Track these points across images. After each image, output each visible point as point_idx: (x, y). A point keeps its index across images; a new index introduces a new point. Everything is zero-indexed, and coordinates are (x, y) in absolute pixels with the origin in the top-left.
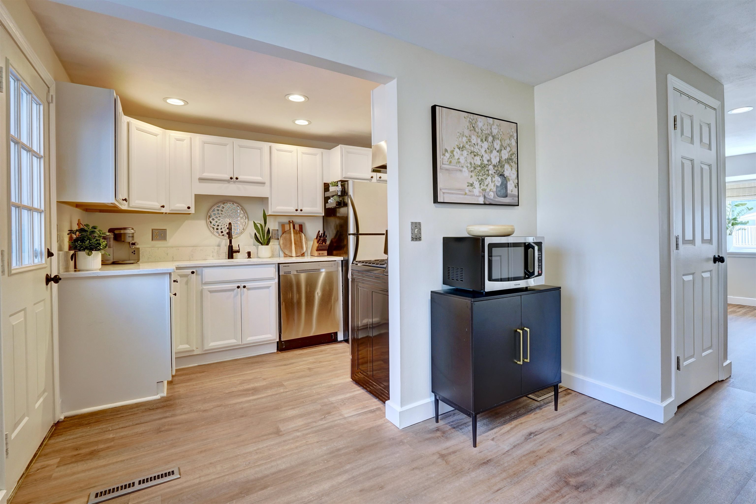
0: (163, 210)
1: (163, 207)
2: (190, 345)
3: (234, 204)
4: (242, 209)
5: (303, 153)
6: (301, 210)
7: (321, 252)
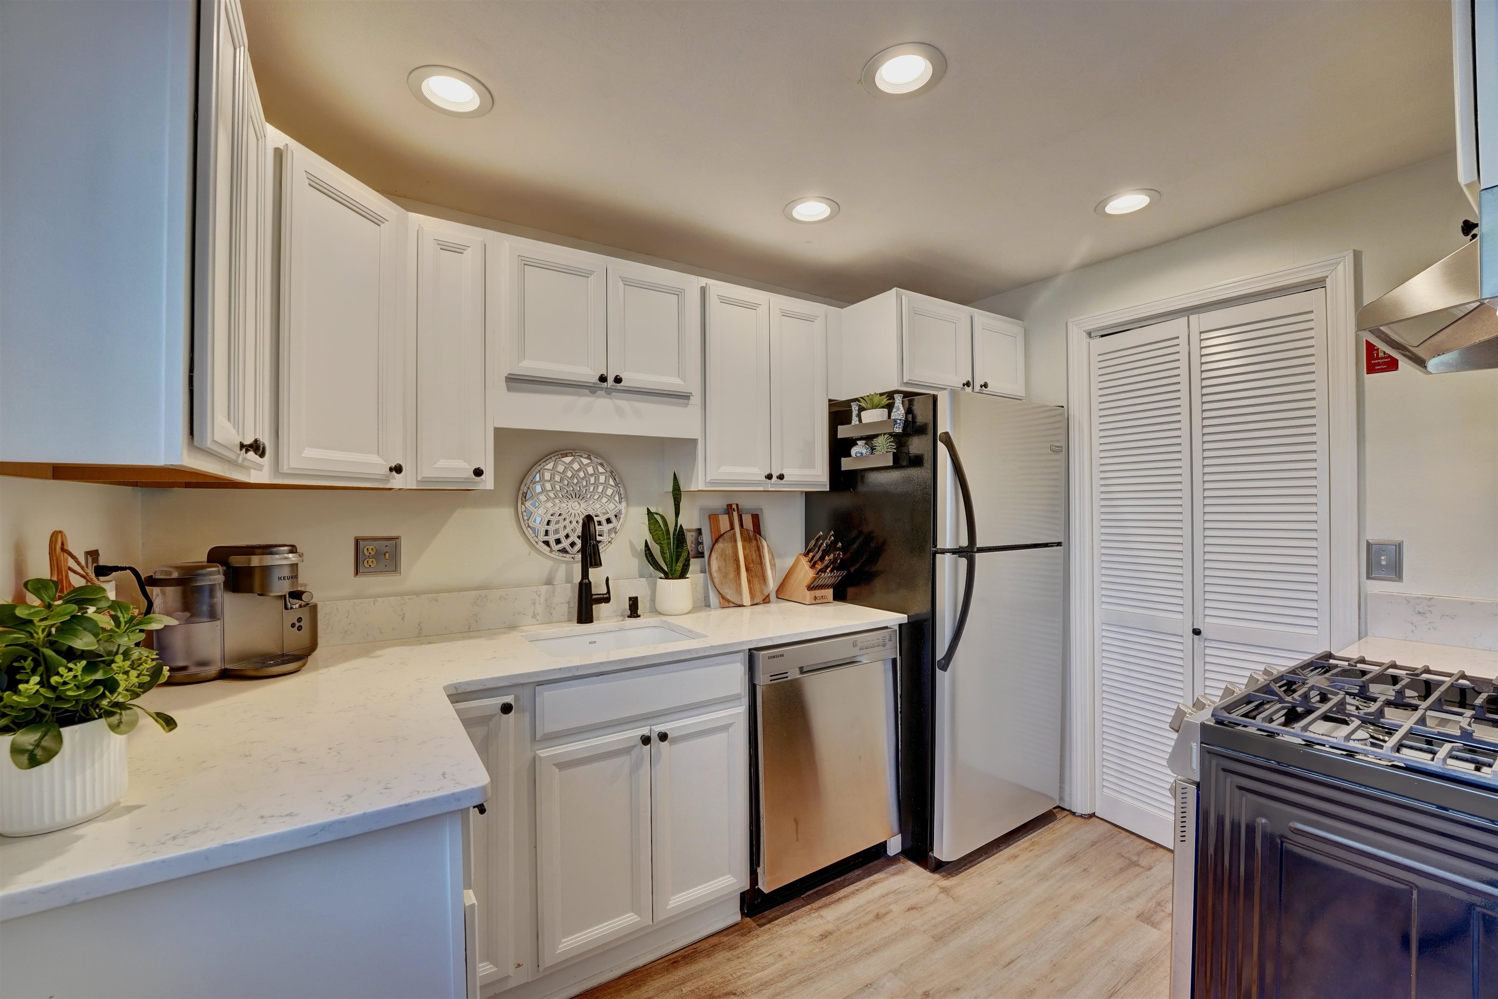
0: (397, 482)
1: (398, 469)
2: (496, 964)
3: (590, 459)
4: (612, 472)
5: (785, 314)
6: (781, 477)
7: (819, 593)
